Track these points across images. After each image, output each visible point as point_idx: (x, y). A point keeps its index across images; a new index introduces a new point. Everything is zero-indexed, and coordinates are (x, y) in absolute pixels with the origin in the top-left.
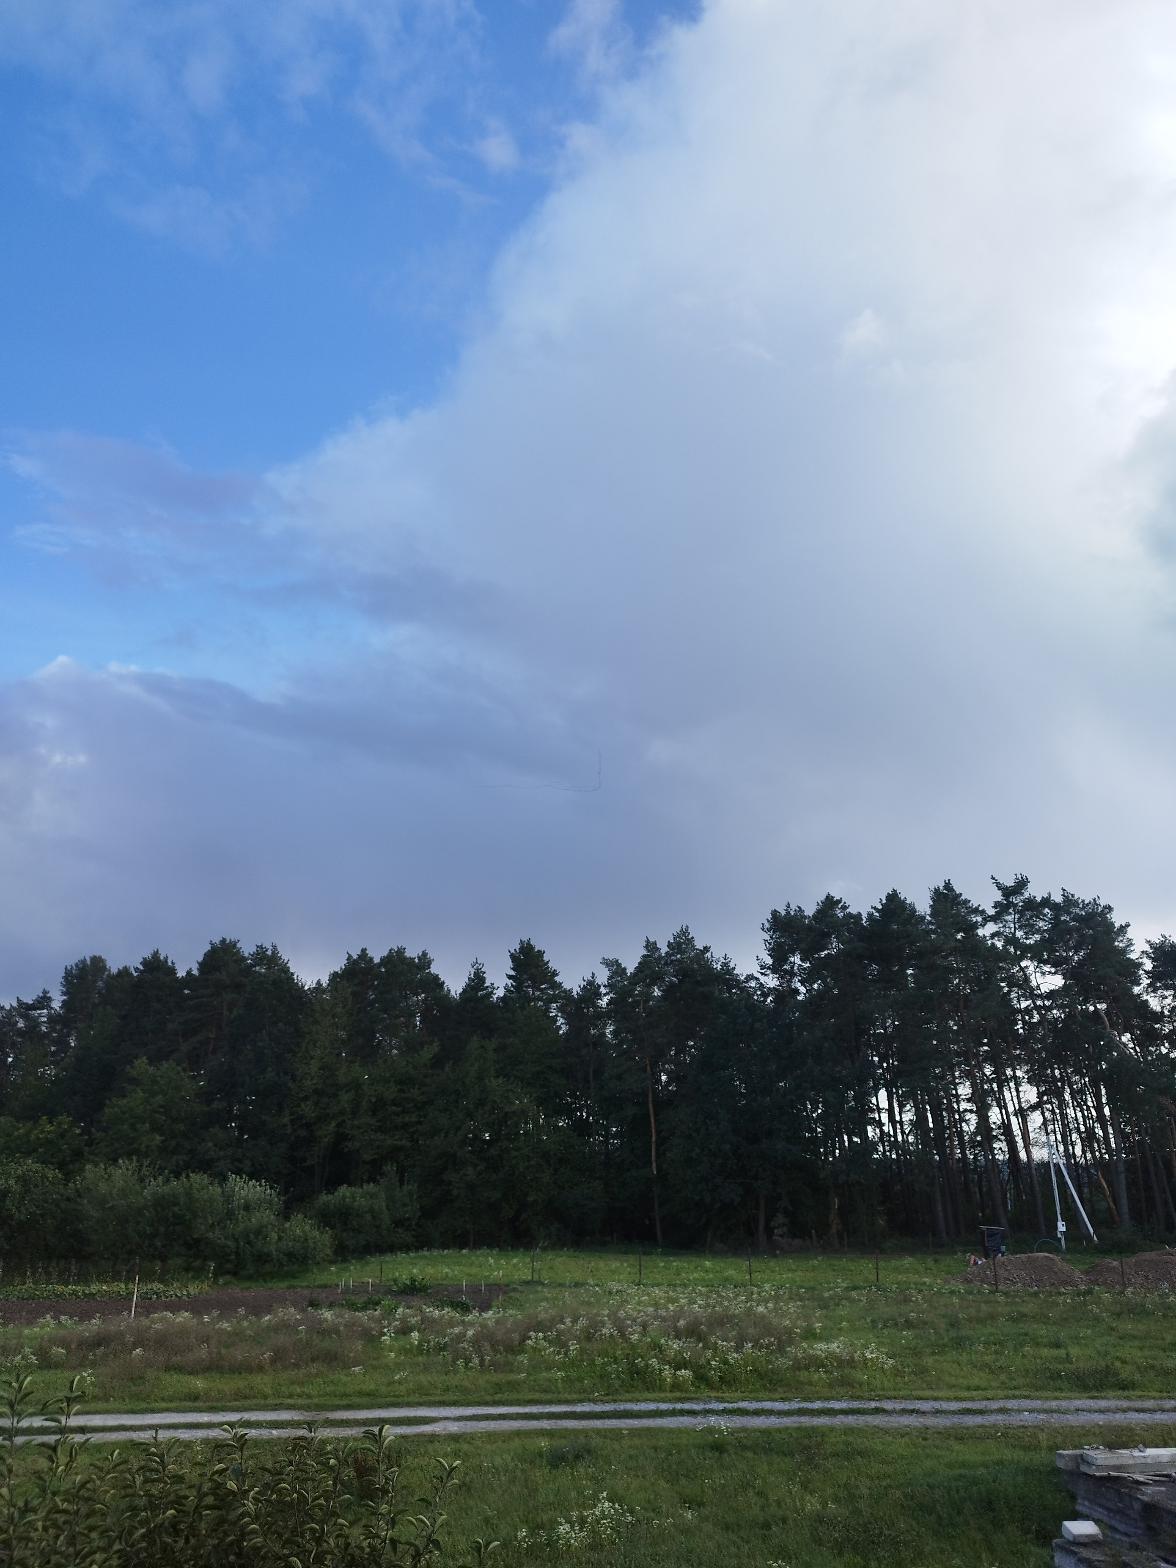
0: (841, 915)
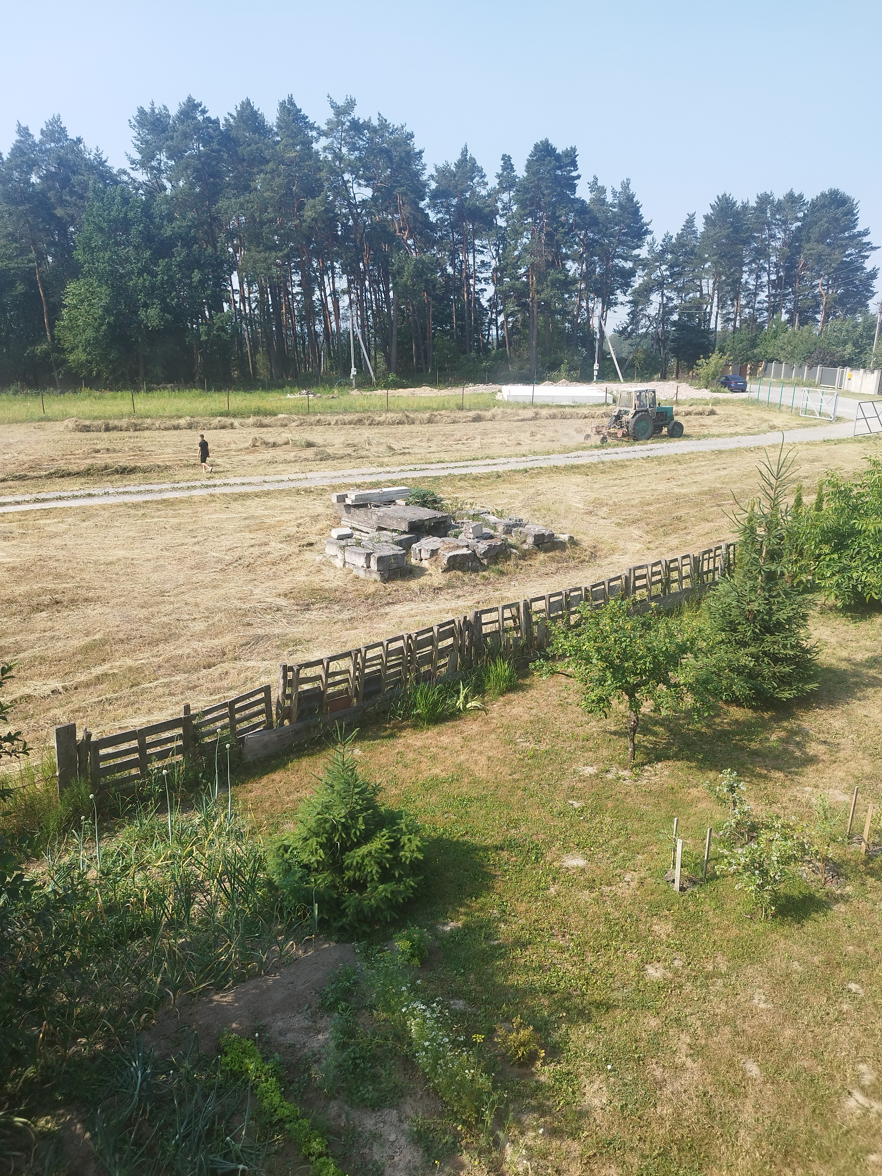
0: (200, 118)
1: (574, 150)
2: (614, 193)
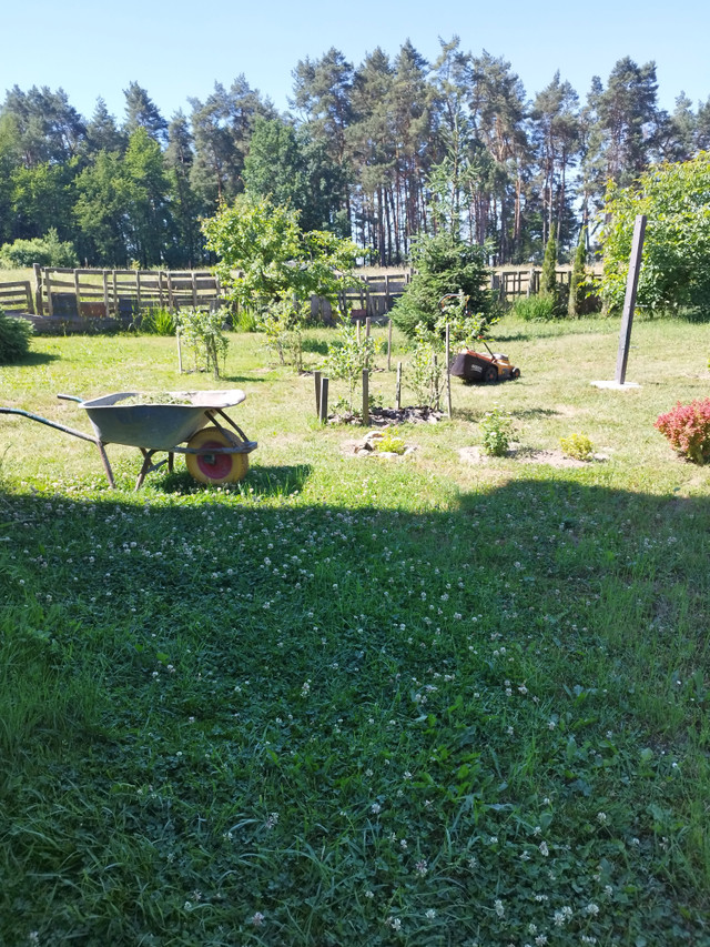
0: (340, 63)
1: (653, 63)
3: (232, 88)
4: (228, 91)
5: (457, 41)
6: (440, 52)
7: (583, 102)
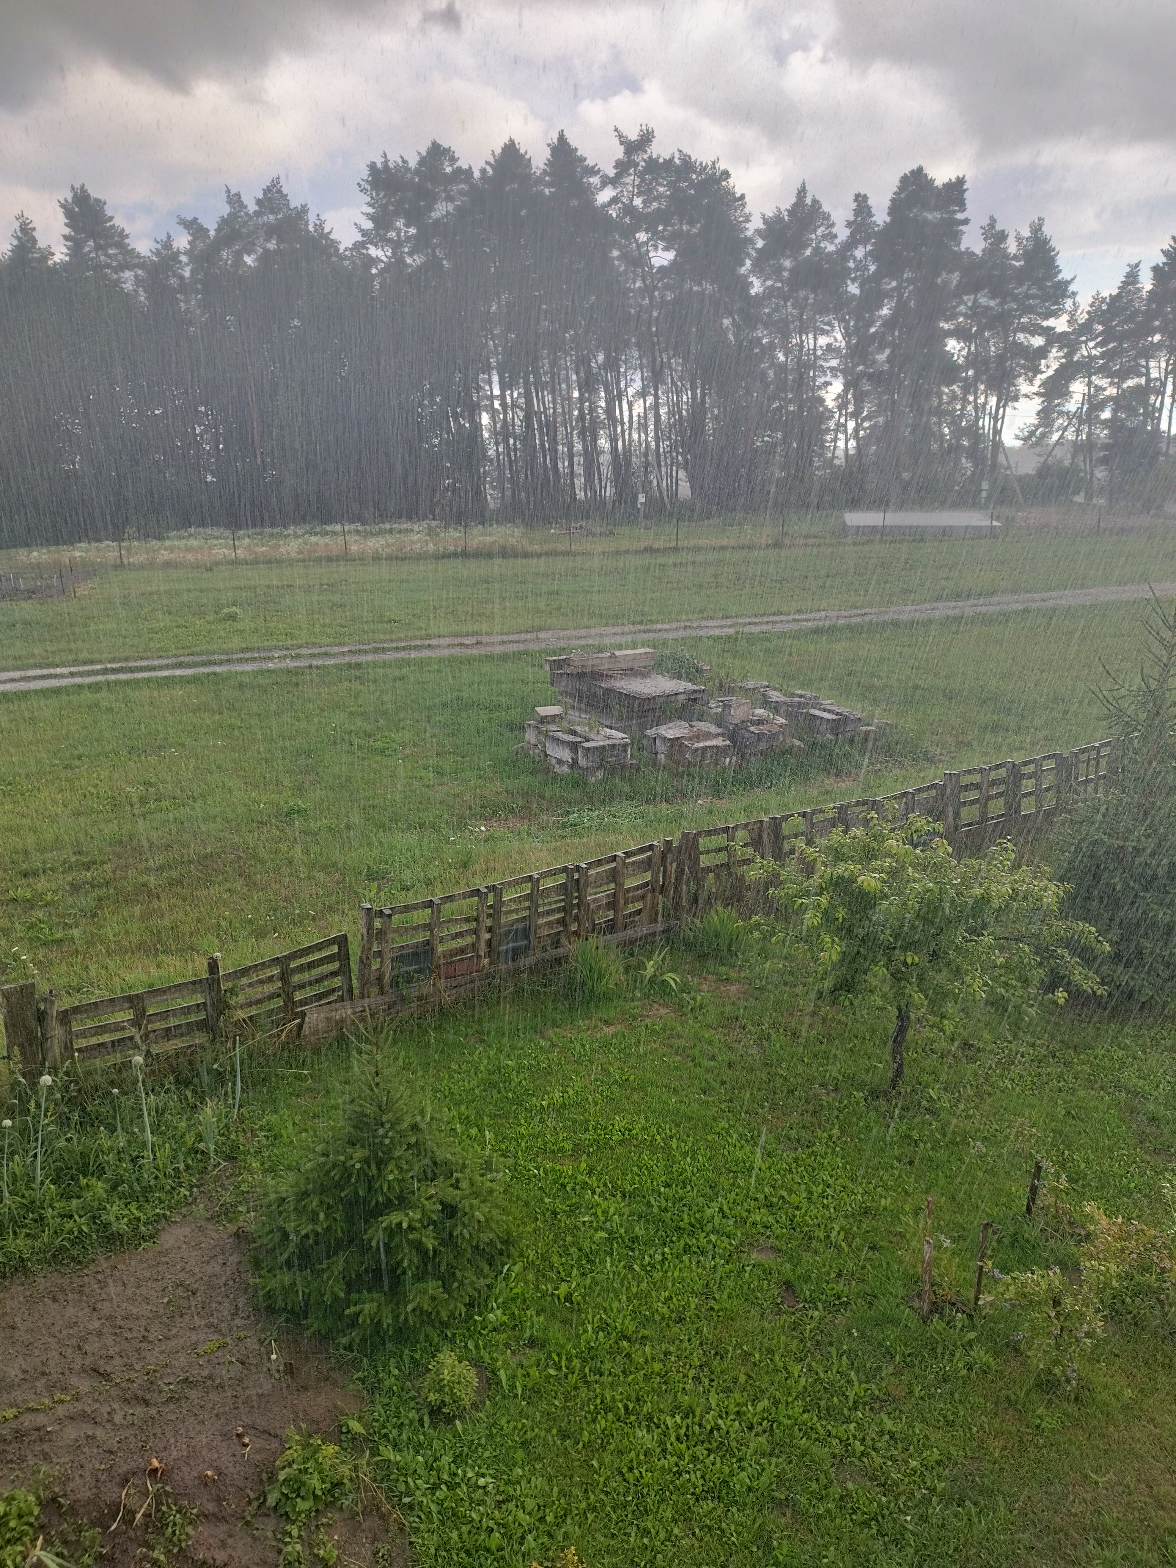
0: (450, 169)
1: (961, 181)
2: (1019, 239)
3: (259, 202)
4: (252, 207)
5: (646, 138)
6: (619, 152)
7: (843, 233)
